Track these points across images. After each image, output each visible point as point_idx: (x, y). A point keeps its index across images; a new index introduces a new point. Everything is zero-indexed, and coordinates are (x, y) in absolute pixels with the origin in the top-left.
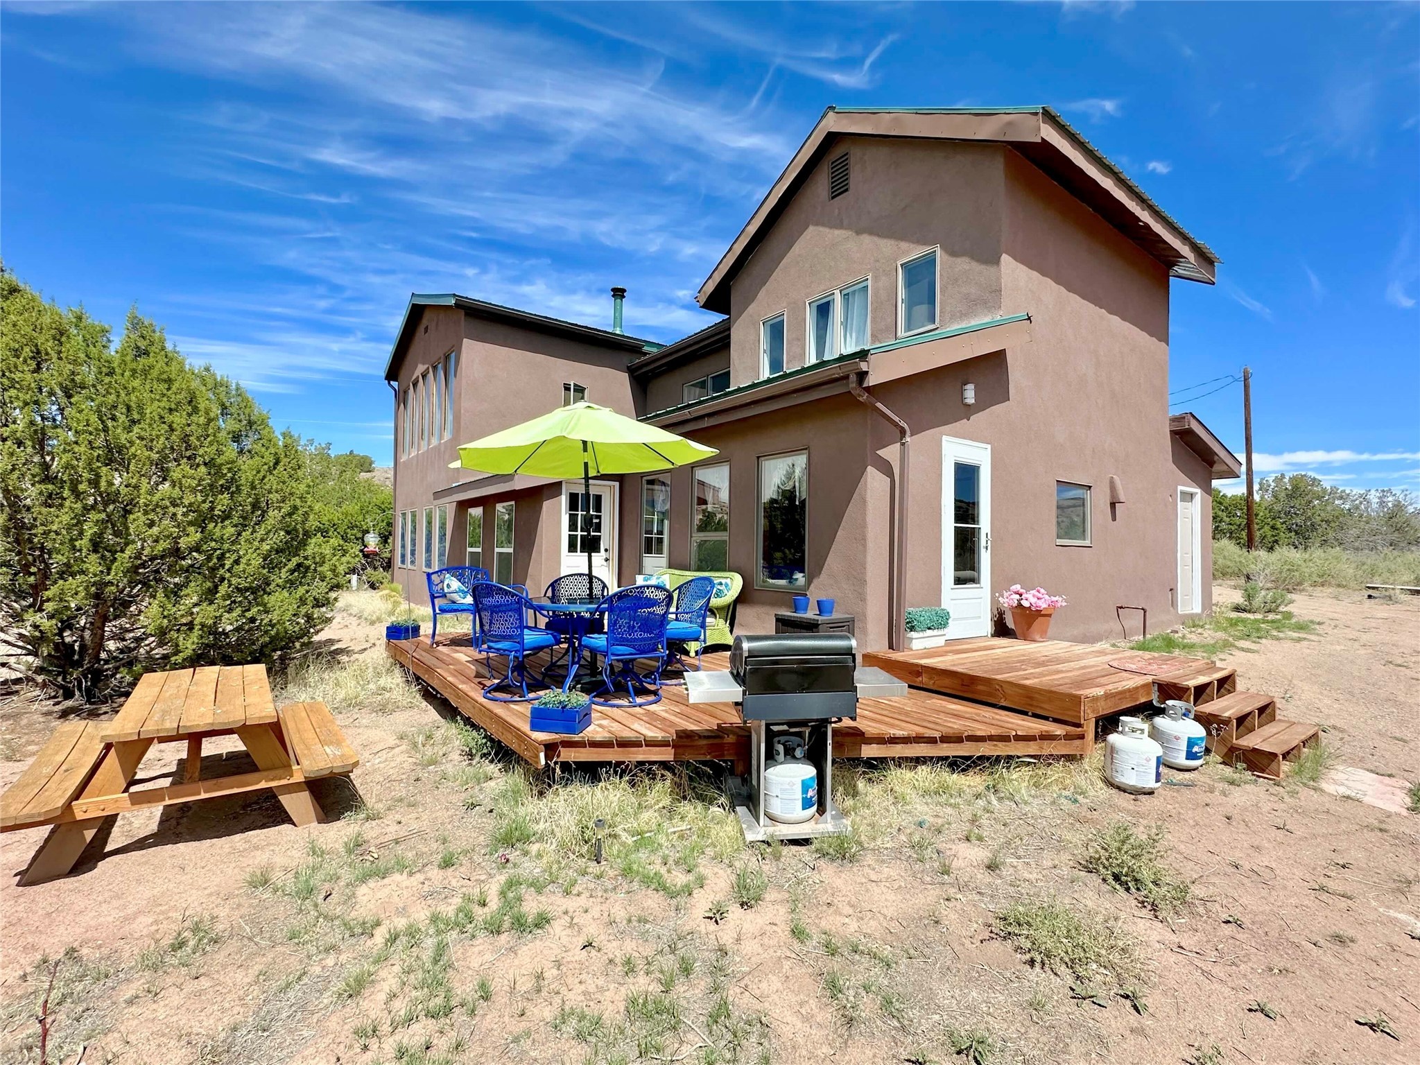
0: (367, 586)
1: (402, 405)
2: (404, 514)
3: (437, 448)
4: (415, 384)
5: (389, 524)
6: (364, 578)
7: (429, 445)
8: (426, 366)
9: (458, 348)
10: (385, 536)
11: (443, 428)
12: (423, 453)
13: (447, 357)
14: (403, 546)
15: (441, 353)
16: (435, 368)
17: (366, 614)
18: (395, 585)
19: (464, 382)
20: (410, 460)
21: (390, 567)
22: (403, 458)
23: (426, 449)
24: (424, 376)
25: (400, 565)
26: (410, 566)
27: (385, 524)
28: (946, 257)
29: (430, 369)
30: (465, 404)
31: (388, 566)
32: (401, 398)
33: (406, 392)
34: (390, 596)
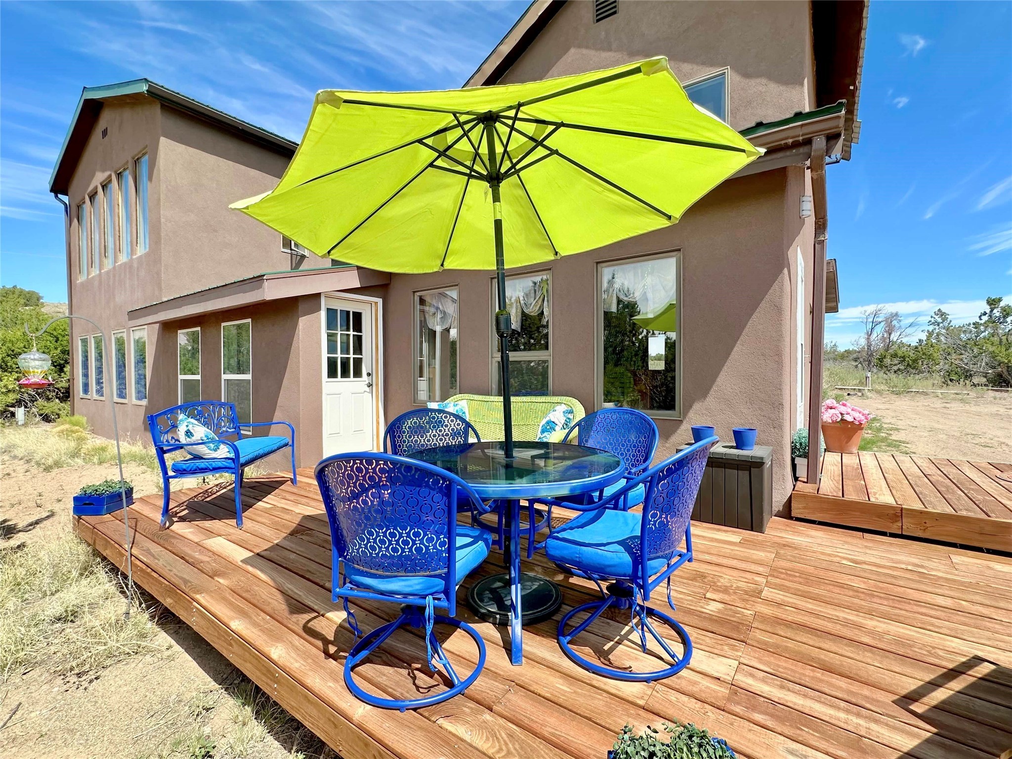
0: (38, 418)
1: (75, 221)
2: (85, 342)
3: (128, 266)
4: (93, 196)
5: (65, 352)
6: (34, 410)
7: (115, 262)
8: (107, 174)
9: (152, 151)
10: (60, 365)
11: (134, 243)
12: (108, 273)
13: (137, 162)
14: (86, 375)
15: (127, 156)
16: (119, 175)
17: (37, 457)
18: (77, 417)
19: (163, 187)
20: (89, 282)
21: (68, 397)
22: (81, 279)
23: (111, 267)
24: (104, 187)
25: (81, 394)
26: (95, 397)
27: (59, 351)
28: (737, 78)
29: (114, 178)
30: (166, 213)
31: (66, 395)
32: (74, 213)
33: (79, 207)
34: (72, 431)
